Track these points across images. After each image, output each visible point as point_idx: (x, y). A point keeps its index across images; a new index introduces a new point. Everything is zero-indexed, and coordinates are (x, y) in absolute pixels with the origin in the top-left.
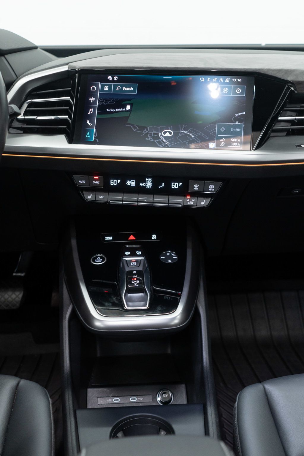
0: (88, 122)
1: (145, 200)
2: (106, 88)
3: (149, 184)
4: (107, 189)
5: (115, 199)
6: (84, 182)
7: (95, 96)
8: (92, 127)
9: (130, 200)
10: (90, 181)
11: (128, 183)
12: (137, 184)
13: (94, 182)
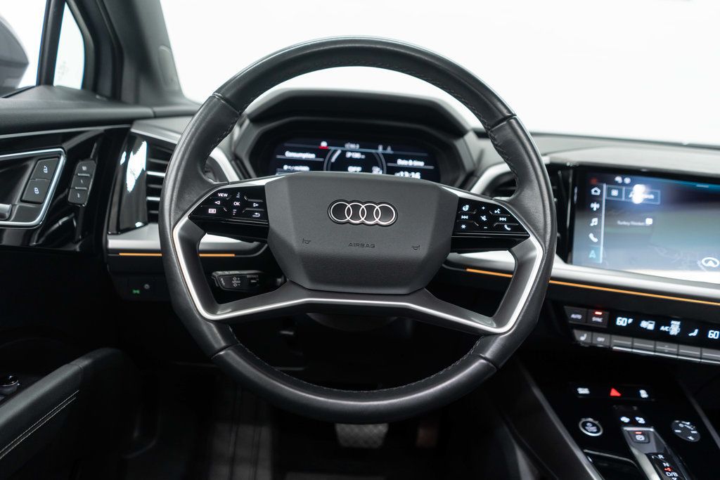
0: (591, 236)
1: (667, 350)
2: (615, 193)
3: (675, 328)
4: (611, 329)
5: (621, 345)
6: (579, 317)
7: (600, 202)
8: (598, 243)
9: (644, 348)
10: (587, 317)
11: (644, 324)
12: (657, 327)
13: (594, 319)
